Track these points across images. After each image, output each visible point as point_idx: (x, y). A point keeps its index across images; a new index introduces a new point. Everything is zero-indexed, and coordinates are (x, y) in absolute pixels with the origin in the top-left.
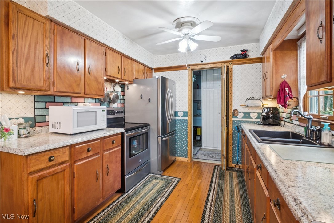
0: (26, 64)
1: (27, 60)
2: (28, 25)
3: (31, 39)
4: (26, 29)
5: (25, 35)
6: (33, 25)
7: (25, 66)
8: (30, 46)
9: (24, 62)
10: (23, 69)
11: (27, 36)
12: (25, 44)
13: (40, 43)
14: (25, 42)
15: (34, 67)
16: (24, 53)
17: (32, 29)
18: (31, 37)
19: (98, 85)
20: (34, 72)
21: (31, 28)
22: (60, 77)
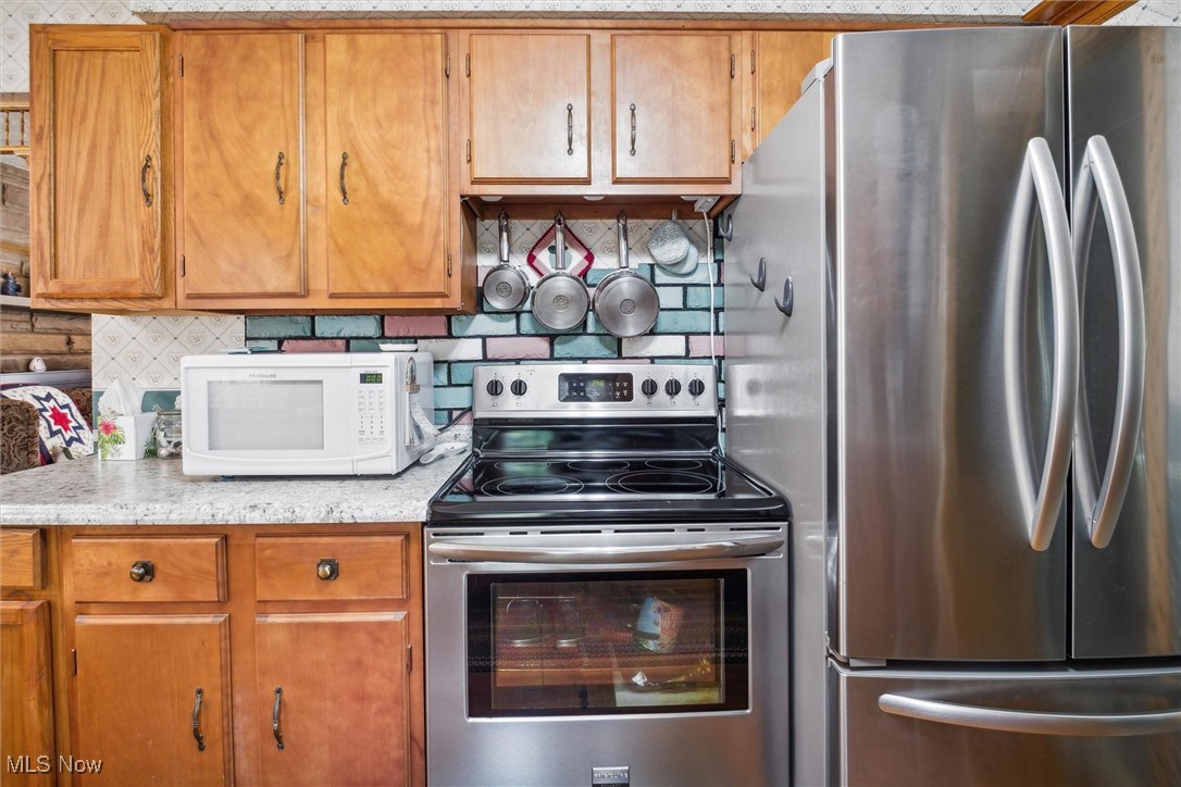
0: (81, 212)
1: (84, 198)
2: (87, 80)
3: (96, 123)
4: (81, 98)
5: (78, 117)
6: (103, 72)
7: (80, 221)
8: (93, 148)
9: (76, 207)
10: (73, 233)
11: (83, 119)
12: (78, 148)
13: (126, 126)
14: (79, 140)
15: (109, 219)
16: (75, 181)
17: (101, 87)
18: (96, 118)
19: (402, 243)
20: (107, 236)
21: (97, 87)
22: (200, 237)
